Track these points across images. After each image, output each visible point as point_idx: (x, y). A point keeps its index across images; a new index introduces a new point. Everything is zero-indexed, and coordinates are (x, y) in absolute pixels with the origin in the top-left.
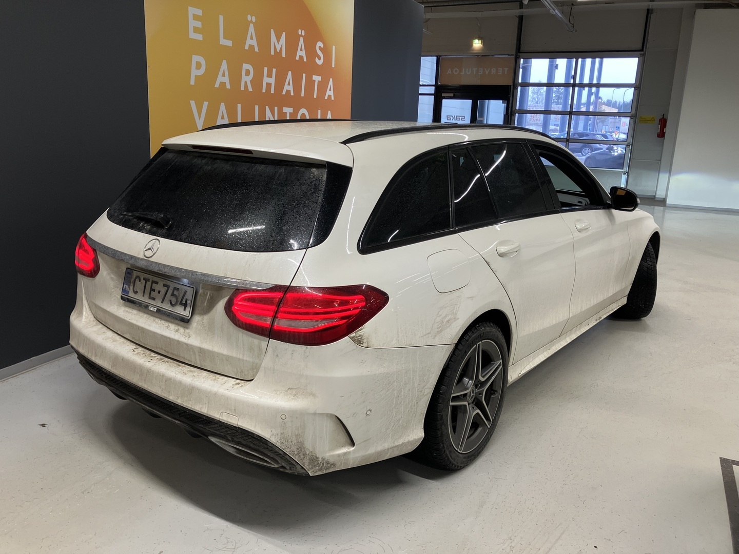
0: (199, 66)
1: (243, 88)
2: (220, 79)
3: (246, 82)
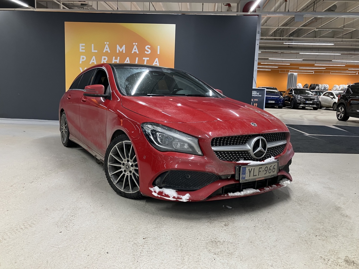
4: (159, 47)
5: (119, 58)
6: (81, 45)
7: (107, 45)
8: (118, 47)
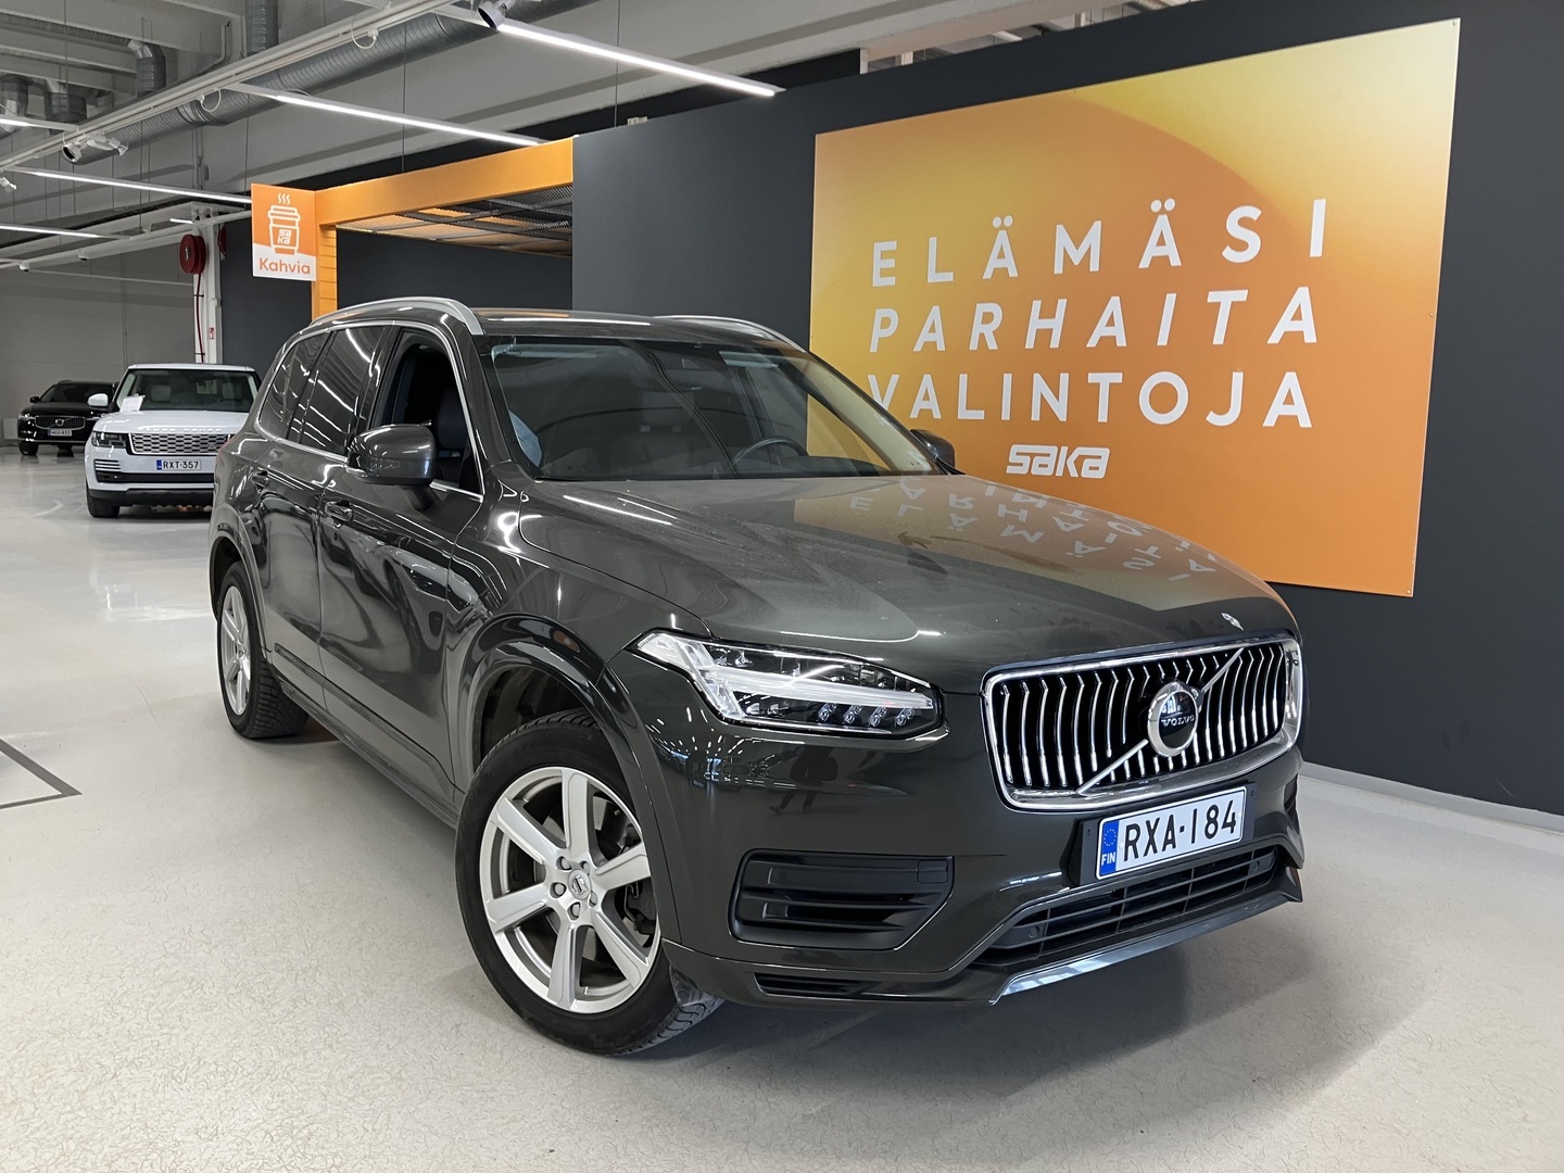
0: (886, 323)
1: (974, 346)
2: (925, 336)
3: (982, 336)
4: (1319, 208)
5: (1062, 304)
6: (879, 247)
7: (1003, 233)
8: (1062, 238)
